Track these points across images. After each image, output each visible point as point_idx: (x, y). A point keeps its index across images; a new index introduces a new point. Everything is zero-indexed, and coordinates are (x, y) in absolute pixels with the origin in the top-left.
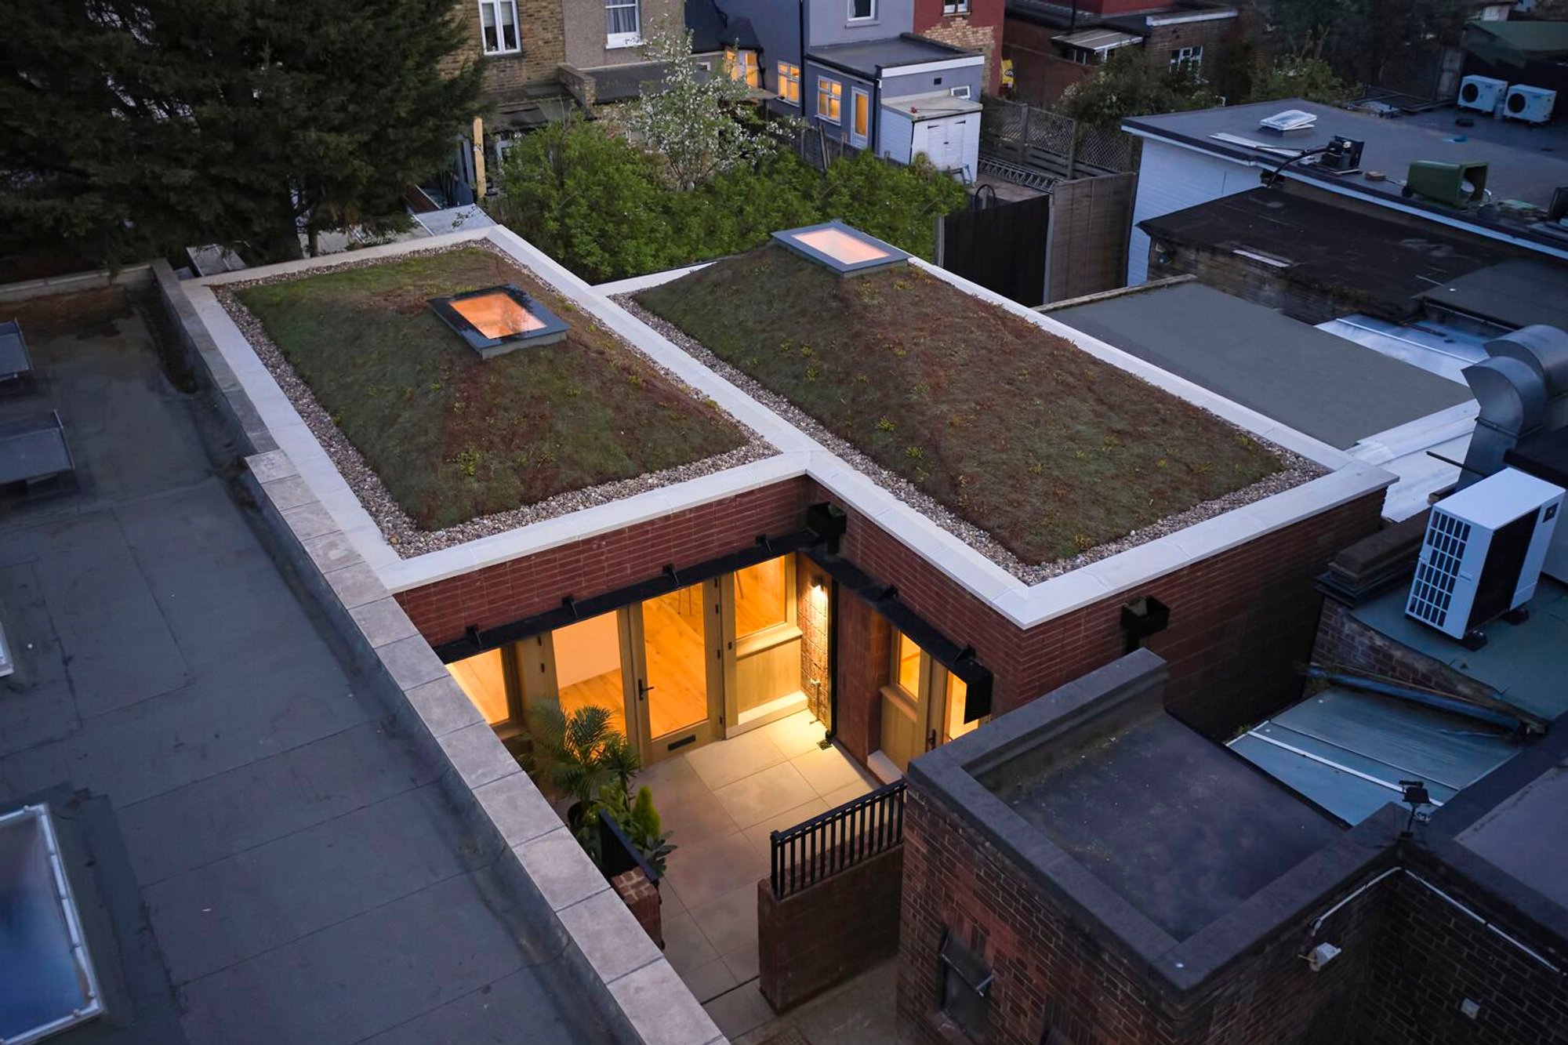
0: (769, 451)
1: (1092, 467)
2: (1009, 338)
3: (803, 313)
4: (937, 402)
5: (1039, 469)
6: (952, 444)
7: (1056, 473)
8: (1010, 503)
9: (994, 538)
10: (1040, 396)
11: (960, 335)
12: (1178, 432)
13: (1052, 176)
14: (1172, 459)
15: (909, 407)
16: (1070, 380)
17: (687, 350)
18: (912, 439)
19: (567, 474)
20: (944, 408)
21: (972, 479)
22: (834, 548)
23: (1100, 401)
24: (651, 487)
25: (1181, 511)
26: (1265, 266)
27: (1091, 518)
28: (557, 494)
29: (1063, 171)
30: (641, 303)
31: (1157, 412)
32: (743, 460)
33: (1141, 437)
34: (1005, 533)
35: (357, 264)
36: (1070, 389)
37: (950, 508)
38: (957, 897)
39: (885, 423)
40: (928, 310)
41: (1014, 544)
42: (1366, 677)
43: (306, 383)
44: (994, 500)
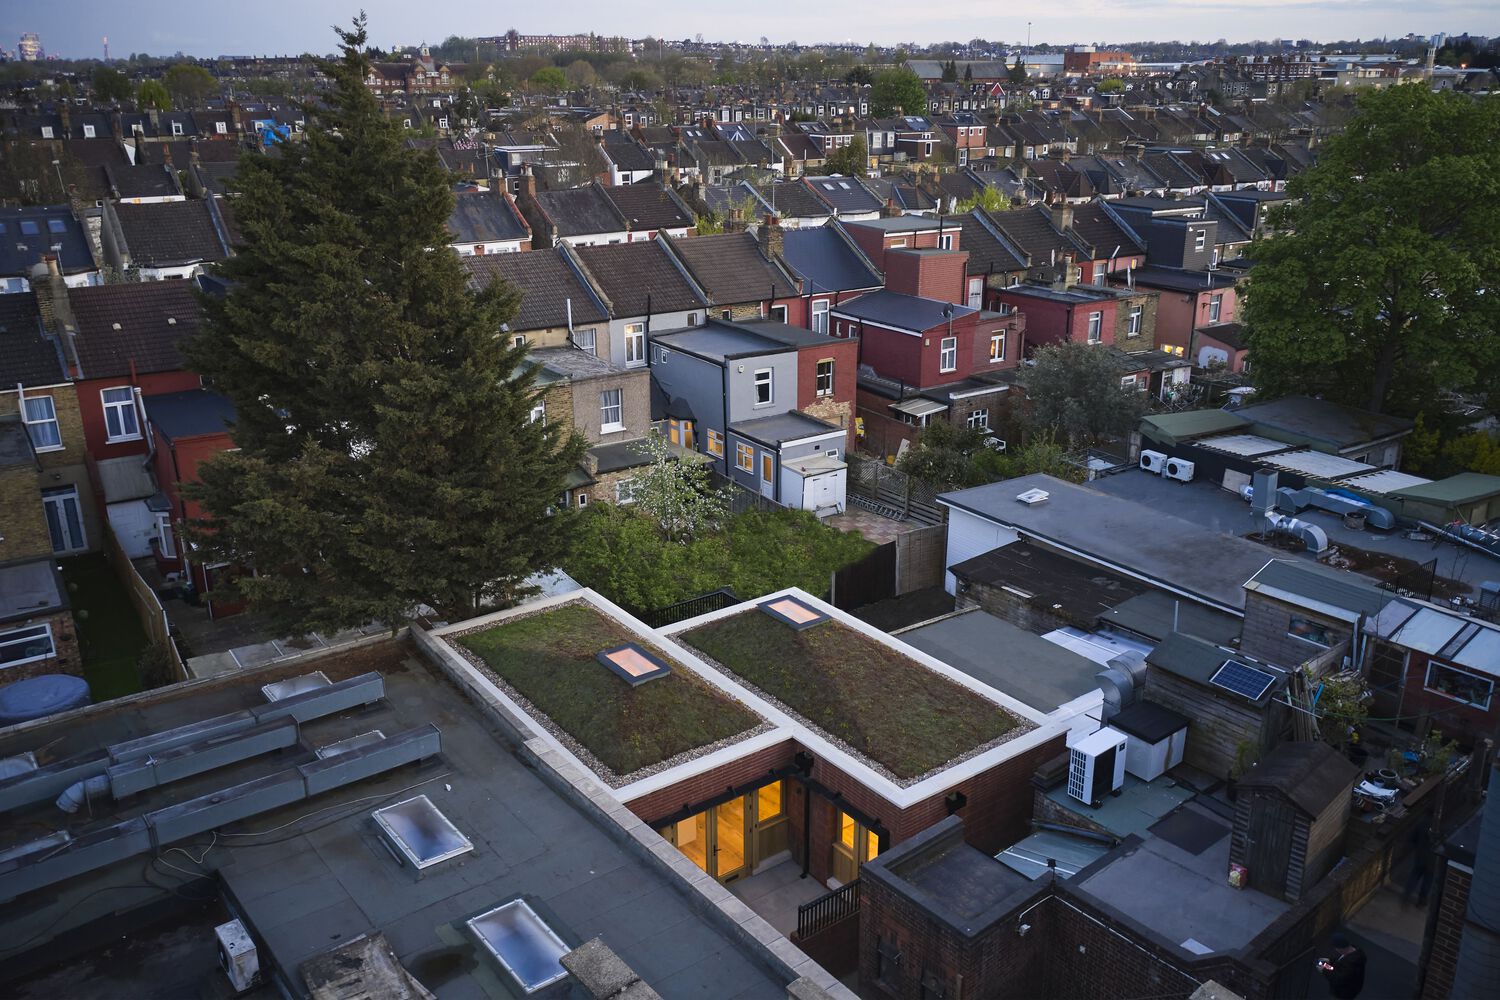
0: (772, 727)
1: (928, 730)
2: (884, 662)
3: (779, 650)
4: (852, 699)
5: (904, 732)
6: (862, 721)
7: (912, 733)
8: (891, 749)
9: (885, 767)
10: (902, 693)
11: (860, 662)
12: (968, 709)
13: (895, 509)
14: (966, 723)
15: (840, 702)
16: (915, 683)
17: (717, 669)
18: (843, 719)
19: (681, 744)
20: (856, 702)
21: (873, 738)
22: (808, 774)
23: (931, 694)
24: (720, 748)
25: (971, 749)
26: (1018, 596)
27: (929, 755)
28: (677, 753)
29: (902, 505)
30: (685, 639)
31: (958, 698)
32: (761, 732)
33: (951, 713)
34: (890, 765)
35: (516, 617)
36: (915, 689)
37: (864, 753)
38: (884, 921)
39: (828, 711)
40: (843, 648)
41: (896, 769)
42: (1054, 824)
43: (526, 697)
44: (884, 748)
